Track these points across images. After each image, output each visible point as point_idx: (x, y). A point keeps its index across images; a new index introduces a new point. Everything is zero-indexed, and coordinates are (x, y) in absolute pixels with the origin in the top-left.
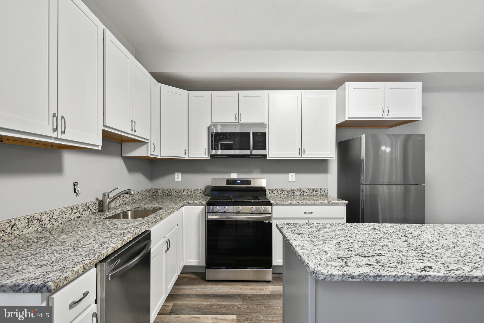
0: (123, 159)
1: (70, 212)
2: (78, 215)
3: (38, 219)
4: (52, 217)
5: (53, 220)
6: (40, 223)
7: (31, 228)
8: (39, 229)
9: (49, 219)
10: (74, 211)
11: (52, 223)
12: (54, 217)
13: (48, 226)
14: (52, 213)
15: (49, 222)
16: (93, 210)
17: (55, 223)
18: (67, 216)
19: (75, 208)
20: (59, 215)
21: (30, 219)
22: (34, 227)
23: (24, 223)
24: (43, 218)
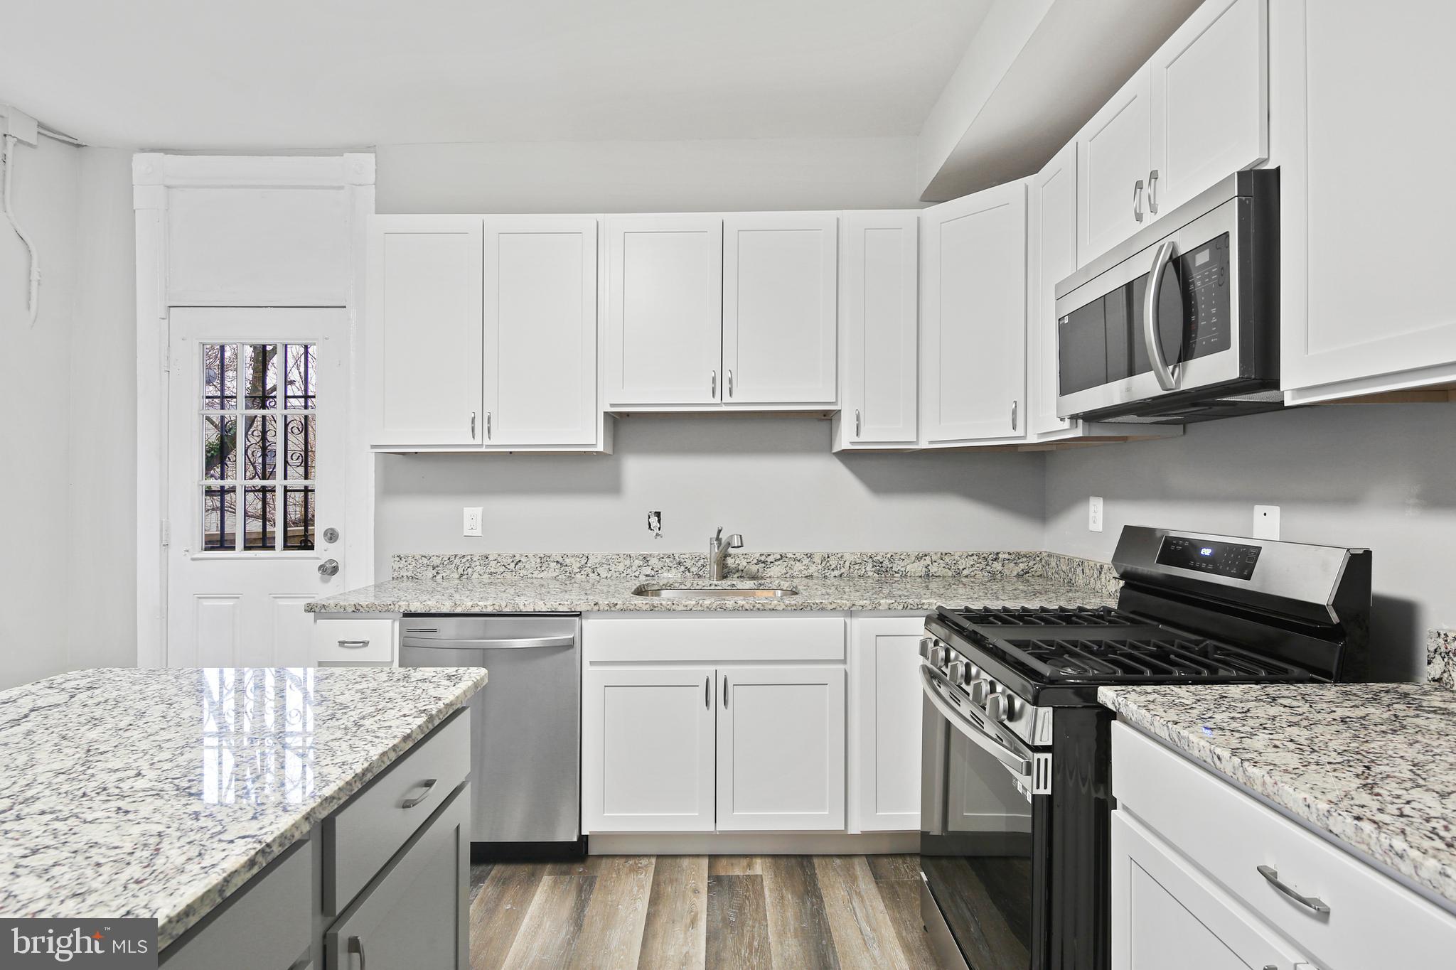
0: (839, 459)
1: (628, 562)
2: (648, 570)
3: (557, 562)
4: (586, 563)
5: (589, 570)
6: (562, 569)
7: (545, 572)
8: (560, 577)
9: (579, 565)
10: (638, 562)
11: (585, 573)
12: (589, 565)
13: (578, 576)
14: (585, 558)
15: (579, 570)
16: (694, 569)
17: (591, 575)
18: (621, 568)
19: (641, 558)
20: (601, 564)
21: (544, 560)
22: (552, 571)
23: (534, 562)
24: (568, 561)
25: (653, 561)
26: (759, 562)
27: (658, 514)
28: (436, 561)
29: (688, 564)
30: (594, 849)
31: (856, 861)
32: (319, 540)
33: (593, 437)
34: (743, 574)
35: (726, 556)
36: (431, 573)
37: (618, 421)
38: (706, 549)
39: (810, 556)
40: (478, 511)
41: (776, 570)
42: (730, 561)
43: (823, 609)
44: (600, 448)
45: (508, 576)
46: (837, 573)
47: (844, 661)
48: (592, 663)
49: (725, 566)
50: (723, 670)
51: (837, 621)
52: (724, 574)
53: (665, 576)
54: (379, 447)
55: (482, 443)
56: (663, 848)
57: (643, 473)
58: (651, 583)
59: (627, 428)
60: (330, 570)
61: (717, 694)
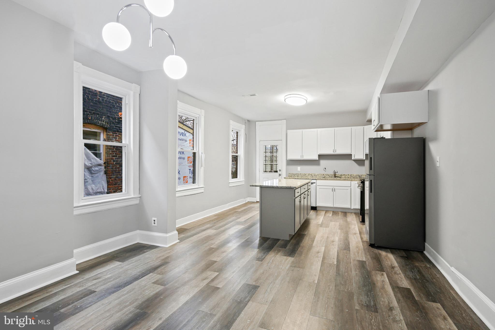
0: (353, 161)
1: (321, 175)
2: (324, 176)
18: (320, 176)
20: (317, 175)
21: (309, 174)
22: (310, 176)
23: (308, 174)
24: (312, 174)
25: (325, 175)
26: (341, 175)
27: (325, 168)
28: (294, 174)
29: (330, 175)
30: (318, 209)
31: (353, 214)
32: (278, 171)
33: (316, 158)
34: (338, 177)
35: (336, 174)
36: (294, 176)
37: (320, 156)
38: (332, 173)
39: (349, 175)
40: (300, 167)
41: (343, 177)
42: (336, 175)
43: (348, 180)
44: (318, 159)
45: (304, 176)
46: (353, 177)
47: (351, 187)
48: (318, 186)
49: (335, 176)
50: (334, 187)
51: (350, 182)
52: (335, 177)
53: (326, 177)
54: (286, 159)
55: (302, 159)
56: (327, 210)
57: (323, 162)
58: (324, 178)
59: (321, 157)
60: (280, 175)
61: (334, 190)
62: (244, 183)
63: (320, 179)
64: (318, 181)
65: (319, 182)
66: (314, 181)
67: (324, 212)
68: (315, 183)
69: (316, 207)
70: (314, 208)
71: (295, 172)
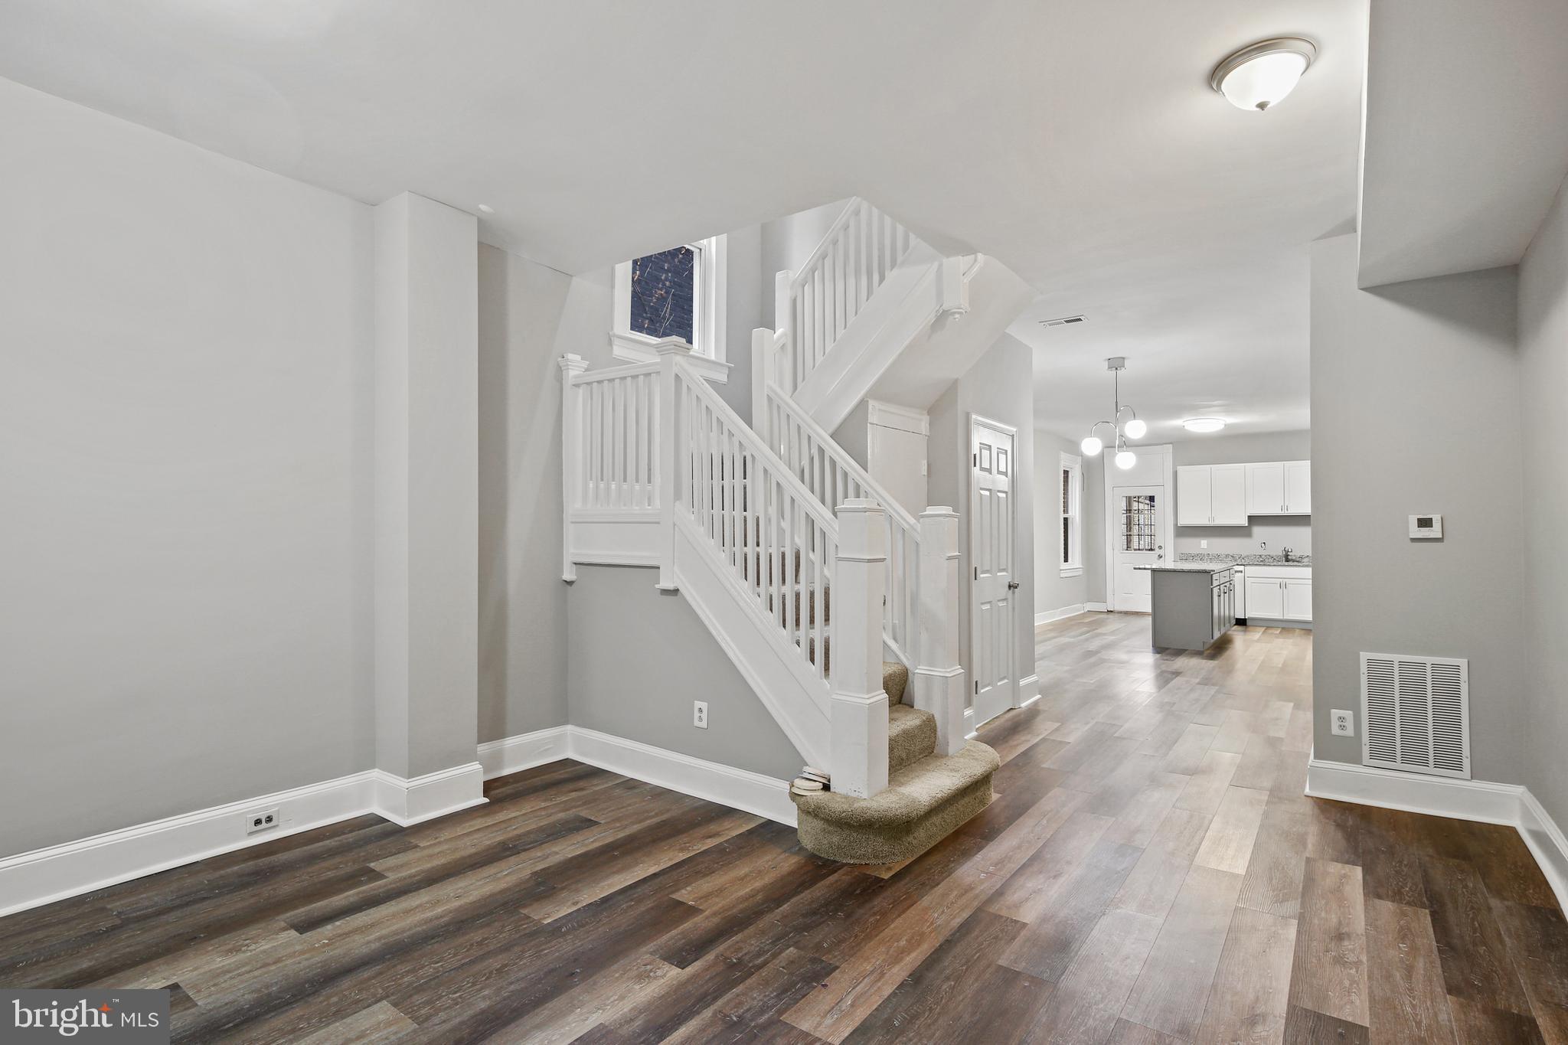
1: (1254, 556)
2: (1261, 559)
18: (1252, 557)
20: (1246, 556)
21: (1227, 555)
22: (1231, 557)
23: (1224, 556)
24: (1235, 555)
25: (1263, 556)
26: (1299, 557)
27: (1264, 543)
28: (1193, 555)
29: (1275, 557)
30: (1248, 623)
32: (1157, 549)
33: (1244, 522)
34: (1294, 561)
35: (1288, 555)
36: (1192, 558)
37: (1251, 518)
38: (1280, 553)
40: (1205, 541)
41: (1305, 560)
42: (1289, 557)
44: (1247, 525)
45: (1215, 559)
48: (1248, 577)
49: (1287, 558)
50: (1285, 580)
52: (1287, 560)
53: (1267, 560)
54: (1176, 525)
55: (1212, 524)
56: (1268, 624)
57: (1257, 530)
58: (1263, 561)
59: (1253, 520)
60: (1160, 557)
61: (1283, 586)
62: (1081, 573)
63: (1253, 565)
64: (1247, 568)
65: (1250, 570)
66: (1241, 568)
67: (1264, 629)
68: (1241, 572)
69: (1245, 620)
70: (1241, 622)
71: (1194, 552)
